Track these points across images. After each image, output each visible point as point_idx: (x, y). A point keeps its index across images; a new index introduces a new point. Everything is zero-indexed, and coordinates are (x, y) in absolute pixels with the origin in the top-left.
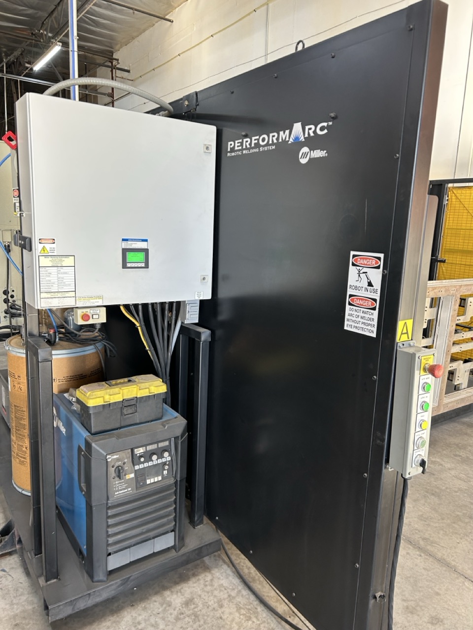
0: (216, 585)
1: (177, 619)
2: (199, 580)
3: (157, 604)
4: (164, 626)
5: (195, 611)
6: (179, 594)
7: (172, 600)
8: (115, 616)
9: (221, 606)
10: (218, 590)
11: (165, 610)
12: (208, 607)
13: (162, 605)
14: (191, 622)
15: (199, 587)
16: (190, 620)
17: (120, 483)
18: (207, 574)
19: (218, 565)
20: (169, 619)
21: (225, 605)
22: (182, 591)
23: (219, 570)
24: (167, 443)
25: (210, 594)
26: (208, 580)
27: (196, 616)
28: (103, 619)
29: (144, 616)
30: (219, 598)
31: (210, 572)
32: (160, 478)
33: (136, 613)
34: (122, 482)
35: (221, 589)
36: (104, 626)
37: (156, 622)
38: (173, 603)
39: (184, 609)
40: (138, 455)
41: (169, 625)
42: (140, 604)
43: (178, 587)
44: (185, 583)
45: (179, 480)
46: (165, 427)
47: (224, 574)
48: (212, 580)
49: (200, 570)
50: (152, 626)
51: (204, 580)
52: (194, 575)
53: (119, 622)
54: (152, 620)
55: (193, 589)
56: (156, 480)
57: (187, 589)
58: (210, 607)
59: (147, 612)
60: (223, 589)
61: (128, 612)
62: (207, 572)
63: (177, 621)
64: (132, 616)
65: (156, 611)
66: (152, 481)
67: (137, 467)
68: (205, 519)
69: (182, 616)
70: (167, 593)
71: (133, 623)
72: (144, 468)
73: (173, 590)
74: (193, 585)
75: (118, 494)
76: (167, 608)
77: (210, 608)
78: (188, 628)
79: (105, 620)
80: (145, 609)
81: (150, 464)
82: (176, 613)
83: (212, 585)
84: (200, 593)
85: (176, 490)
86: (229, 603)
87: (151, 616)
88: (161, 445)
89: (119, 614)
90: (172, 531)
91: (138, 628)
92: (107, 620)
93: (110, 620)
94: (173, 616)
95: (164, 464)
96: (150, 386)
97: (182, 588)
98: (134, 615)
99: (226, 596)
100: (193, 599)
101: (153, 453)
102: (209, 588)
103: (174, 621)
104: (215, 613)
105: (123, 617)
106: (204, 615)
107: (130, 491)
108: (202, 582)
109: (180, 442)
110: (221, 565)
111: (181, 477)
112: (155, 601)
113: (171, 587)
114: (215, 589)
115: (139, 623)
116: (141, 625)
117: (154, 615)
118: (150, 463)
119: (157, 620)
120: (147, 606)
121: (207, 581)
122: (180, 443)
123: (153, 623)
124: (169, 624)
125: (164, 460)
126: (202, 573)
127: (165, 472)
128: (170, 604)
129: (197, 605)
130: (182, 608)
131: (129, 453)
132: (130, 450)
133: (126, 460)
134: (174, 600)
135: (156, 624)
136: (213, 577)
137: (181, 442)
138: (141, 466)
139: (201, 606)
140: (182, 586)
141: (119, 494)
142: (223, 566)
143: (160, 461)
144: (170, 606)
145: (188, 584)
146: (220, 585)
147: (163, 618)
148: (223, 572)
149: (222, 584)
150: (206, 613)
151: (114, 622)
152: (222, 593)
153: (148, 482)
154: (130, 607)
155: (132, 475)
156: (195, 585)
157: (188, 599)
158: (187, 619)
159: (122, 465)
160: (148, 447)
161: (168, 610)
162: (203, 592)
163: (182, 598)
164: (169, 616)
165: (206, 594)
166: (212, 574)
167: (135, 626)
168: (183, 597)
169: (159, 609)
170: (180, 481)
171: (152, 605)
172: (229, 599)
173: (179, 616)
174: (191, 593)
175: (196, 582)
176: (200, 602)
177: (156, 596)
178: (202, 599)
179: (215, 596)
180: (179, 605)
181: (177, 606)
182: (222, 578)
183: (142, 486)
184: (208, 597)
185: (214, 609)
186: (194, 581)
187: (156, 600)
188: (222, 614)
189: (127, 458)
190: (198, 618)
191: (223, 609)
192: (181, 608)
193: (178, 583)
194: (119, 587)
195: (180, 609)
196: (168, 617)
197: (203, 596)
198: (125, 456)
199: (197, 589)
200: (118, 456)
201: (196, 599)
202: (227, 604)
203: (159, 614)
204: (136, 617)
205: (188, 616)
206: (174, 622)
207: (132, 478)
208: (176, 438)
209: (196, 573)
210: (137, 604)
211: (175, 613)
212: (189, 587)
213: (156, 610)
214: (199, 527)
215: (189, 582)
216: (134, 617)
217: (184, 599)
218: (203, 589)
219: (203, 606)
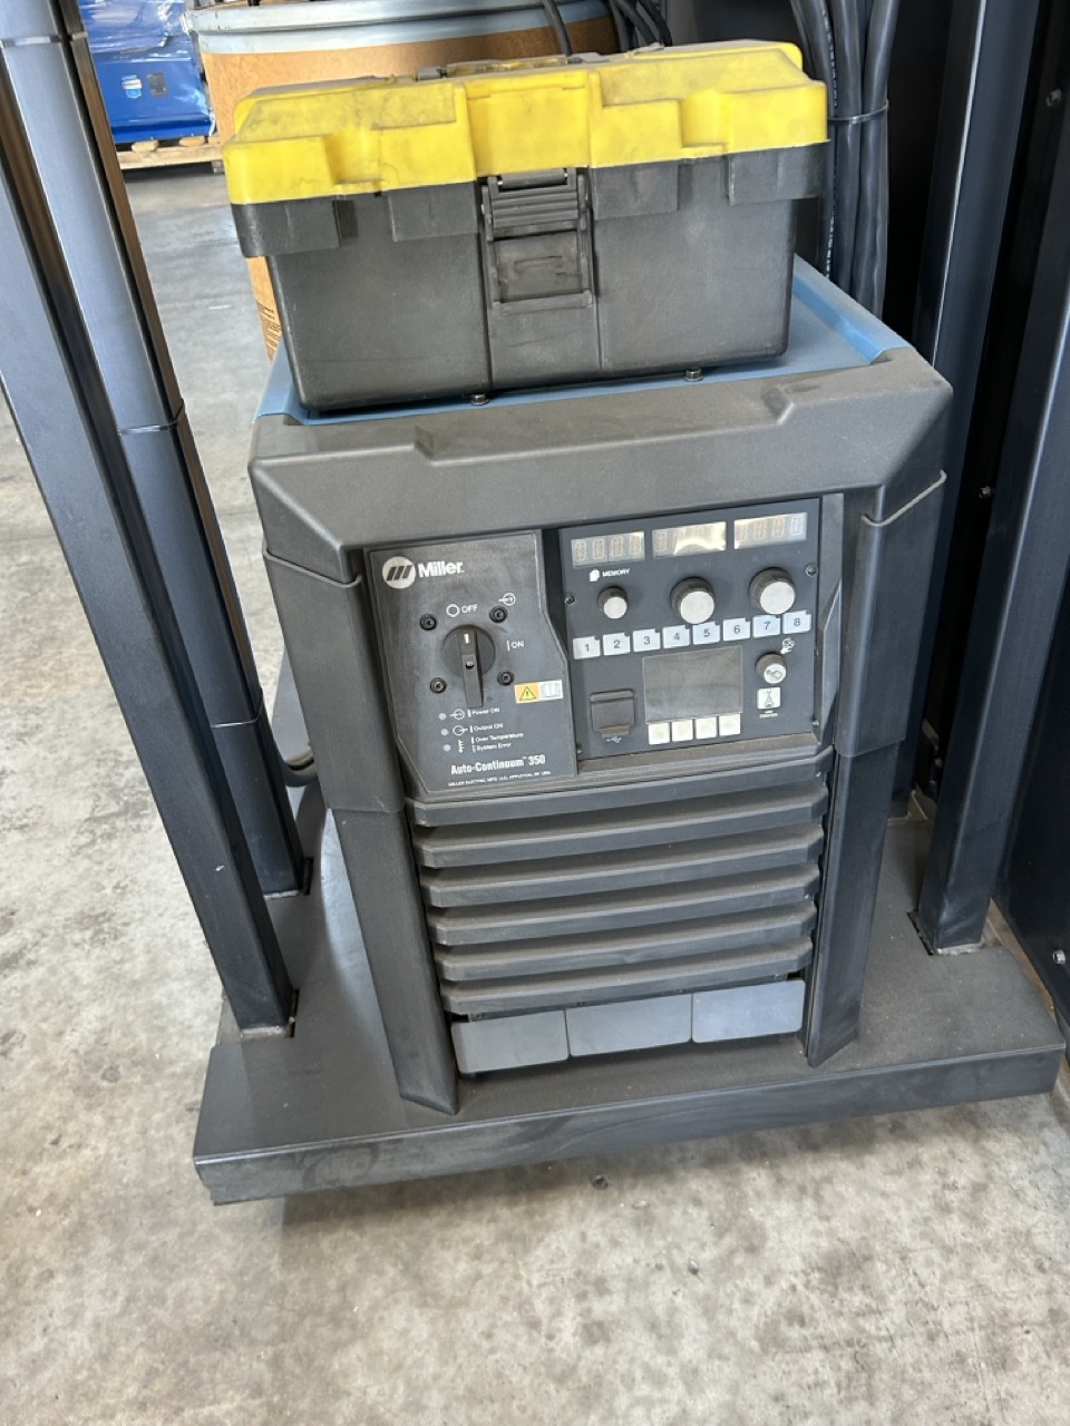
0: (996, 1225)
1: (771, 1340)
2: (915, 1163)
3: (700, 1216)
4: (702, 1354)
5: (863, 1331)
6: (809, 1203)
7: (769, 1223)
8: (520, 1209)
9: (1002, 1361)
10: (1003, 1259)
11: (724, 1264)
12: (931, 1337)
13: (720, 1233)
14: (831, 1391)
15: (909, 1203)
16: (827, 1374)
17: (479, 720)
18: (963, 1148)
19: (1023, 1117)
20: (733, 1322)
21: (1025, 1366)
22: (827, 1192)
23: (1025, 1145)
24: (792, 527)
25: (954, 1264)
26: (962, 1182)
27: (865, 1365)
28: (470, 1204)
29: (629, 1260)
30: (998, 1305)
31: (976, 1140)
32: (731, 725)
33: (603, 1225)
34: (492, 719)
35: (1019, 1255)
36: (466, 1241)
37: (673, 1311)
38: (770, 1244)
39: (815, 1298)
40: (594, 576)
41: (721, 1357)
42: (633, 1186)
43: (812, 1169)
44: (848, 1157)
45: (848, 753)
46: (777, 413)
47: (1049, 1181)
48: (978, 1189)
49: (929, 1116)
50: (653, 1326)
51: (943, 1173)
52: (898, 1132)
53: (527, 1249)
54: (661, 1295)
55: (883, 1204)
56: (706, 729)
57: (849, 1191)
58: (941, 1341)
59: (649, 1242)
60: (1029, 1262)
61: (572, 1209)
62: (963, 1135)
63: (765, 1350)
64: (583, 1236)
65: (687, 1254)
66: (682, 732)
67: (585, 648)
68: (995, 923)
69: (794, 1333)
70: (757, 1178)
71: (578, 1274)
72: (633, 656)
73: (785, 1171)
74: (880, 1184)
75: (464, 777)
76: (739, 1260)
77: (944, 1349)
78: (806, 1415)
79: (479, 1208)
80: (644, 1220)
81: (673, 637)
82: (770, 1306)
83: (974, 1219)
84: (905, 1236)
85: (829, 801)
86: (1044, 1360)
87: (659, 1267)
88: (751, 531)
89: (536, 1205)
90: (791, 976)
91: (589, 1311)
92: (487, 1215)
93: (494, 1220)
94: (755, 1312)
95: (769, 650)
96: (693, 85)
97: (828, 1180)
98: (595, 1235)
99: (1037, 1309)
100: (868, 1258)
101: (696, 575)
102: (954, 1228)
103: (755, 1344)
104: (963, 1385)
105: (549, 1228)
106: (900, 1375)
107: (540, 768)
108: (927, 1177)
109: (877, 525)
110: (1043, 1125)
111: (861, 742)
112: (697, 1202)
113: (784, 1154)
114: (988, 1246)
115: (601, 1287)
116: (608, 1298)
117: (675, 1269)
118: (669, 632)
119: (679, 1300)
120: (660, 1211)
121: (954, 1187)
122: (876, 537)
123: (660, 1311)
124: (726, 1349)
125: (763, 628)
126: (937, 1132)
127: (768, 698)
128: (755, 1242)
129: (881, 1299)
130: (807, 1285)
131: (528, 555)
132: (534, 542)
133: (509, 600)
134: (779, 1229)
135: (669, 1323)
136: (990, 1176)
137: (888, 533)
138: (615, 644)
139: (895, 1316)
140: (831, 1165)
141: (474, 775)
142: (1047, 1134)
143: (737, 629)
144: (752, 1250)
145: (862, 1166)
146: (1016, 1232)
147: (708, 1309)
148: (1043, 1167)
149: (1028, 1234)
150: (917, 1367)
151: (508, 1236)
152: (1016, 1285)
153: (657, 734)
154: (590, 1186)
155: (553, 690)
156: (891, 1185)
157: (843, 1249)
158: (815, 1359)
159: (484, 620)
160: (661, 535)
161: (741, 1272)
162: (923, 1235)
163: (817, 1233)
164: (737, 1305)
165: (935, 1255)
166: (988, 1159)
167: (582, 1296)
168: (821, 1226)
169: (703, 1246)
170: (855, 761)
171: (677, 1218)
172: (1051, 1332)
173: (783, 1327)
174: (867, 1222)
175: (898, 1173)
176: (900, 1292)
177: (706, 1172)
178: (911, 1279)
179: (980, 1288)
180: (798, 1264)
181: (787, 1266)
182: (1031, 1193)
183: (617, 756)
184: (945, 1279)
185: (961, 1358)
186: (893, 1166)
187: (704, 1195)
188: (994, 1412)
189: (515, 585)
190: (870, 1377)
191: (1007, 1383)
192: (800, 1287)
193: (814, 1147)
194: (511, 1141)
195: (794, 1288)
196: (730, 1312)
197: (917, 1261)
198: (502, 575)
199: (897, 1209)
200: (454, 568)
201: (880, 1267)
202: (1034, 1360)
203: (694, 1271)
204: (597, 1245)
205: (826, 1348)
206: (751, 1351)
207: (551, 705)
208: (857, 497)
209: (910, 1123)
210: (620, 1188)
211: (769, 1299)
212: (863, 1186)
213: (689, 1248)
214: (954, 951)
215: (868, 1158)
216: (587, 1246)
217: (824, 1243)
218: (927, 1220)
219: (912, 1317)
